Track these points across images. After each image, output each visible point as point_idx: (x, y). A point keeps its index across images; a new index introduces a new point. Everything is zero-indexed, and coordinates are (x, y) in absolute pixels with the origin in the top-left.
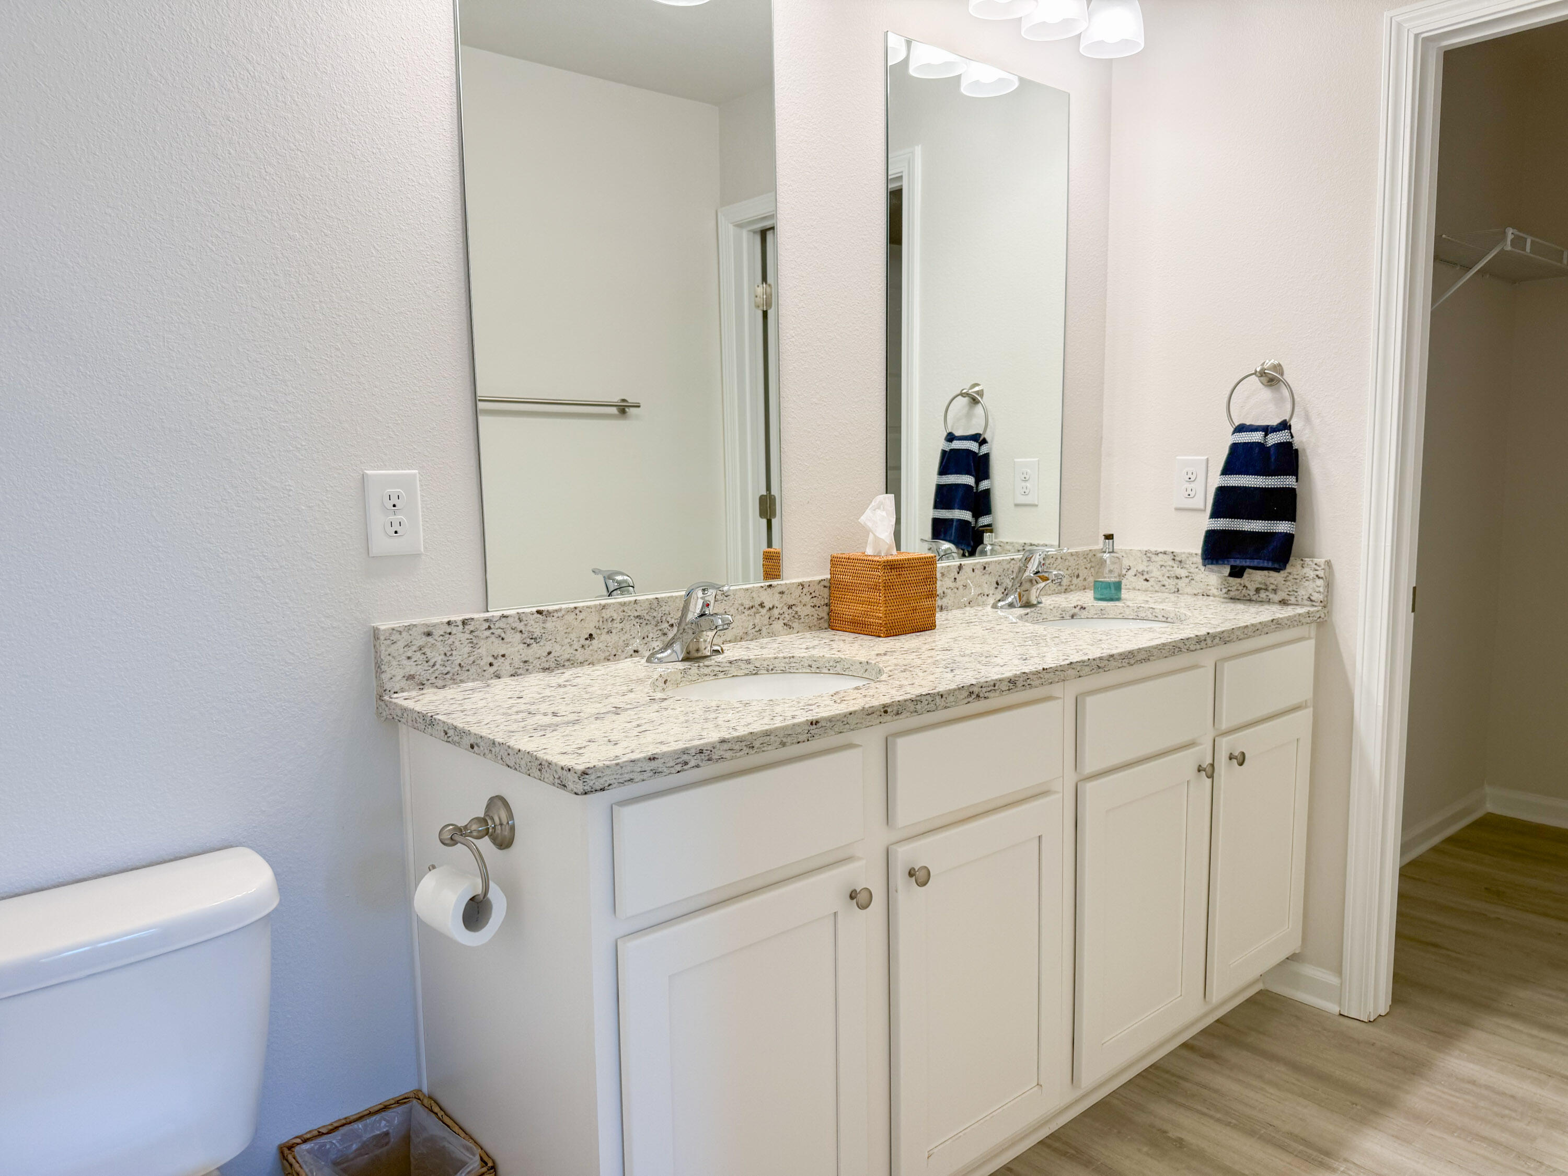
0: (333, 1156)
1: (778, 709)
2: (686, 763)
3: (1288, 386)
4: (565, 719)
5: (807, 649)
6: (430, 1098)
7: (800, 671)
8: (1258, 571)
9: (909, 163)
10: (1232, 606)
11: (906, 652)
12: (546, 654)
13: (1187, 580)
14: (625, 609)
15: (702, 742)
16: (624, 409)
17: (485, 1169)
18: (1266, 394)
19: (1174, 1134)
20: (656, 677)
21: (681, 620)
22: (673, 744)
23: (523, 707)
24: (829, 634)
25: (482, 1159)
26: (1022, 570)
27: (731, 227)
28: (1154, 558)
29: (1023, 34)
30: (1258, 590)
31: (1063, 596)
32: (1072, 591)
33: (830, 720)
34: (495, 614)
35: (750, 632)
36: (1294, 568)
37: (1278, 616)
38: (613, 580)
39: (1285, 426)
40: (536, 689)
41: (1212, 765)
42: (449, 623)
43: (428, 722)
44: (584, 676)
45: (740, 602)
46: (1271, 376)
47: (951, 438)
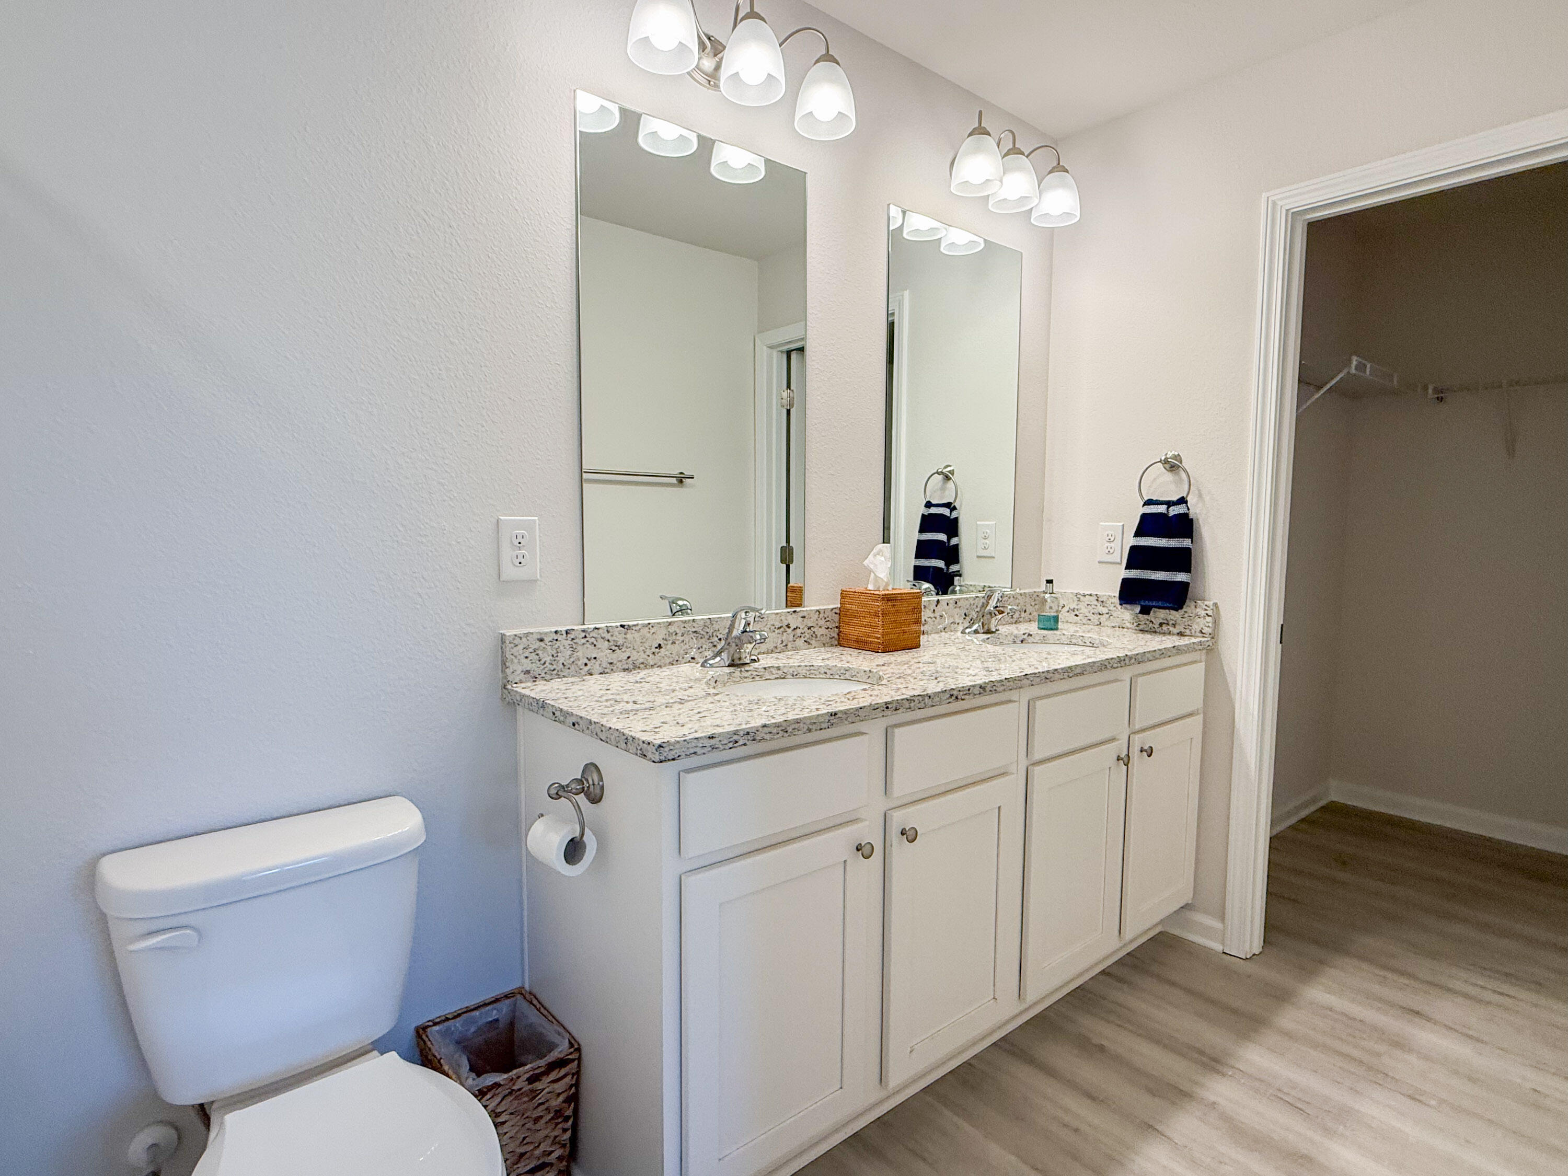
0: (456, 1036)
1: (805, 703)
2: (736, 742)
3: (1185, 471)
4: (643, 706)
5: (823, 660)
6: (530, 993)
7: (818, 676)
8: (1161, 610)
9: (899, 303)
10: (1141, 635)
11: (899, 664)
12: (626, 658)
13: (1108, 616)
14: (686, 625)
15: (748, 726)
16: (681, 480)
17: (572, 1050)
18: (1168, 477)
19: (1095, 1041)
20: (709, 677)
21: (727, 636)
22: (726, 727)
23: (611, 697)
24: (839, 650)
25: (570, 1042)
26: (985, 605)
27: (765, 348)
28: (1082, 598)
29: (990, 207)
30: (1161, 625)
31: (1014, 626)
32: (1021, 622)
33: (845, 712)
34: (590, 626)
35: (779, 646)
36: (1189, 608)
37: (1177, 644)
38: (676, 604)
39: (1182, 501)
40: (619, 684)
41: (1128, 756)
42: (556, 632)
43: (542, 705)
44: (655, 675)
45: (772, 623)
46: (1172, 463)
47: (929, 505)
